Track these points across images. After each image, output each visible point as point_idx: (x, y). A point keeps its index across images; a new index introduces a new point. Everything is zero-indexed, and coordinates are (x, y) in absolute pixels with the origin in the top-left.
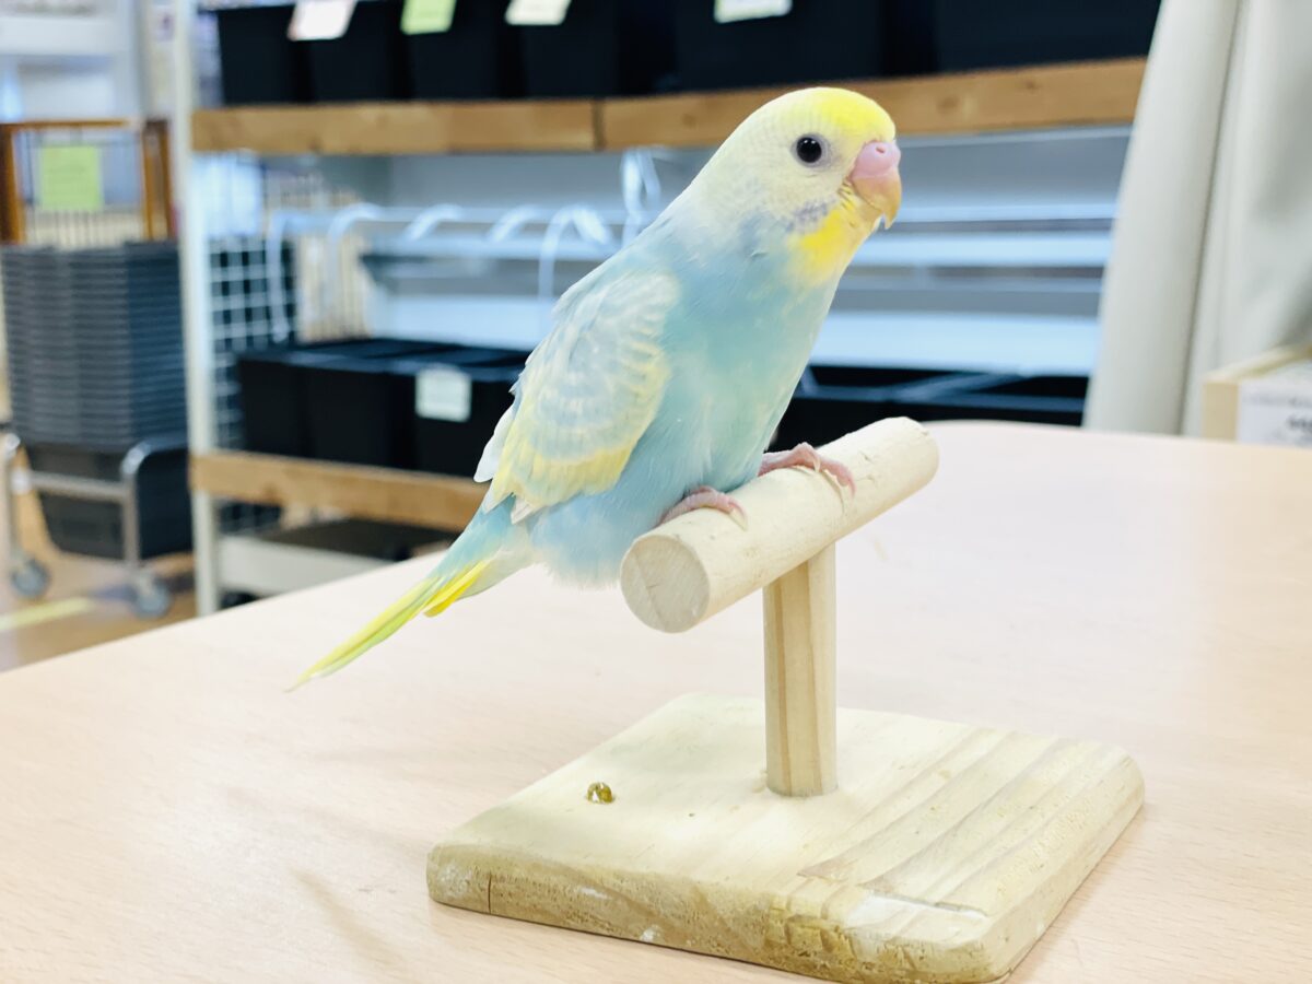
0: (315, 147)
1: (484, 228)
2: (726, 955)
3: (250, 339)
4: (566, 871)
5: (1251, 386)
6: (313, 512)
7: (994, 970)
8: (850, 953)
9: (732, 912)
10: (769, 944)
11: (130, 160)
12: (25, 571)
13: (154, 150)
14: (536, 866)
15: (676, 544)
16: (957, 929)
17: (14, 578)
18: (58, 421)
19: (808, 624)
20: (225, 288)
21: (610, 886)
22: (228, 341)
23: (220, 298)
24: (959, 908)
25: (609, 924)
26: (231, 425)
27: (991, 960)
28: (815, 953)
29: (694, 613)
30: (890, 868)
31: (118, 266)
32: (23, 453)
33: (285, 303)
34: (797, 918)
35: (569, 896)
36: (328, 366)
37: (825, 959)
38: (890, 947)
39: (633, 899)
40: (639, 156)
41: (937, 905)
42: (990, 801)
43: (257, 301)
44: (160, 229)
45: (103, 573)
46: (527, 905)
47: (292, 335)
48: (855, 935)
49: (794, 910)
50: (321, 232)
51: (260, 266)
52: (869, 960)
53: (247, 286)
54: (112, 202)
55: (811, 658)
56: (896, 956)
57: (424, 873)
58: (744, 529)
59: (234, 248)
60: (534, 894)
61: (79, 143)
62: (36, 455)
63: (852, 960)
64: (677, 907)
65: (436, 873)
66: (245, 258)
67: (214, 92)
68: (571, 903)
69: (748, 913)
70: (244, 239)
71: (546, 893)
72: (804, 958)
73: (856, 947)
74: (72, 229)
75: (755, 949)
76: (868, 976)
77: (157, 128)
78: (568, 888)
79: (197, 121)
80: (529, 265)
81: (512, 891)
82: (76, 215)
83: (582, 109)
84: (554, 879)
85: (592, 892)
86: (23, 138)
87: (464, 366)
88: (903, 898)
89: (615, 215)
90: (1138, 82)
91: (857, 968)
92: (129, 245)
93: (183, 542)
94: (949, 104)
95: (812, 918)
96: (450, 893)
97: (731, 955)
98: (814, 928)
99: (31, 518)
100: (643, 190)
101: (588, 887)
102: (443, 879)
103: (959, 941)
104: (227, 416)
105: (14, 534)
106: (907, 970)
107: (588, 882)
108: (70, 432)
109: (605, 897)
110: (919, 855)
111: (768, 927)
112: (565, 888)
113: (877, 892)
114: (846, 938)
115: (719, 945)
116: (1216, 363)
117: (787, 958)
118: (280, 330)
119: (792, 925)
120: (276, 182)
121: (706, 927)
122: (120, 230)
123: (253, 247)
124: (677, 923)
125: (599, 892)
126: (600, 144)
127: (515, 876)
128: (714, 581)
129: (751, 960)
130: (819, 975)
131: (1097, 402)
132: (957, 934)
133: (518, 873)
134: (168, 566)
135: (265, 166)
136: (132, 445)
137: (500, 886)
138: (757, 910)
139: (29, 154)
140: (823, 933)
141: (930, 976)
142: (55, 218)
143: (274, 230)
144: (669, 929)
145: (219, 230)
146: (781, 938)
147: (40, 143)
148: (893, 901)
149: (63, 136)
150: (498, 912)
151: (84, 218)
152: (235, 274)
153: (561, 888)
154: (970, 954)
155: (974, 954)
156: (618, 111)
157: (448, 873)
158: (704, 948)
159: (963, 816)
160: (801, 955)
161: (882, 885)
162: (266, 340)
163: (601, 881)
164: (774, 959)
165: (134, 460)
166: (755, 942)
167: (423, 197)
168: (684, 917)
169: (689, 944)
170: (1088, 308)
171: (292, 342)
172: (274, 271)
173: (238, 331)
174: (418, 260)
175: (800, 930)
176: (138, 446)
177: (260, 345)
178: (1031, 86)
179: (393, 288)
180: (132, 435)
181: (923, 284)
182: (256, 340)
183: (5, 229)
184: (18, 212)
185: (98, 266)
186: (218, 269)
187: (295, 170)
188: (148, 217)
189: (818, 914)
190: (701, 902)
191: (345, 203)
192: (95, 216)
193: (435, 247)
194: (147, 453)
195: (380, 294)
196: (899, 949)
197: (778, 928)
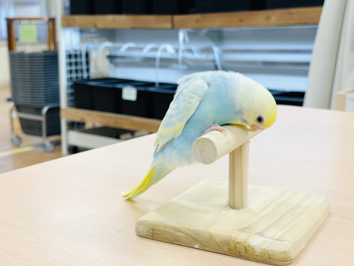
0: (95, 26)
1: (141, 49)
2: (218, 252)
3: (77, 78)
4: (174, 228)
5: (350, 96)
7: (292, 258)
8: (252, 253)
9: (220, 241)
10: (230, 249)
11: (44, 29)
12: (15, 139)
13: (51, 26)
14: (166, 227)
15: (208, 140)
16: (281, 246)
17: (12, 140)
18: (25, 99)
19: (241, 162)
20: (70, 64)
21: (186, 233)
22: (71, 78)
23: (69, 66)
24: (282, 241)
25: (186, 243)
26: (72, 101)
27: (291, 255)
28: (243, 252)
29: (213, 159)
30: (263, 229)
31: (41, 57)
32: (15, 106)
33: (87, 68)
34: (238, 243)
35: (175, 235)
36: (97, 85)
37: (245, 254)
38: (264, 251)
39: (193, 236)
40: (183, 31)
41: (276, 240)
42: (289, 211)
43: (79, 67)
44: (52, 48)
45: (37, 140)
46: (163, 237)
47: (88, 77)
48: (254, 247)
49: (237, 240)
50: (96, 49)
51: (80, 58)
52: (257, 254)
53: (76, 64)
54: (39, 40)
55: (242, 172)
56: (265, 254)
57: (135, 228)
58: (226, 136)
59: (73, 53)
60: (165, 234)
61: (30, 24)
62: (19, 108)
64: (204, 239)
65: (138, 228)
66: (76, 56)
67: (68, 11)
68: (175, 237)
70: (76, 51)
71: (168, 234)
72: (239, 254)
73: (254, 251)
74: (28, 47)
75: (226, 251)
76: (257, 259)
77: (52, 21)
78: (174, 233)
79: (63, 19)
80: (153, 59)
81: (159, 233)
82: (30, 43)
83: (169, 17)
84: (171, 230)
85: (181, 234)
86: (16, 22)
87: (135, 86)
88: (267, 238)
89: (177, 46)
90: (320, 13)
91: (254, 256)
92: (45, 52)
93: (58, 132)
94: (268, 18)
95: (242, 243)
96: (142, 234)
98: (243, 245)
99: (17, 125)
100: (184, 40)
101: (180, 233)
102: (140, 230)
103: (282, 250)
104: (70, 98)
105: (12, 129)
106: (268, 257)
107: (180, 231)
108: (28, 102)
109: (185, 235)
110: (270, 226)
111: (230, 245)
113: (260, 236)
114: (251, 248)
115: (216, 249)
116: (340, 90)
117: (235, 253)
118: (85, 75)
119: (237, 244)
120: (85, 36)
121: (212, 244)
122: (42, 48)
123: (78, 53)
124: (204, 243)
125: (183, 234)
126: (173, 27)
128: (219, 151)
129: (224, 254)
130: (244, 258)
131: (307, 100)
132: (282, 248)
133: (161, 228)
134: (54, 138)
135: (82, 31)
136: (45, 106)
137: (155, 232)
138: (227, 240)
139: (17, 26)
140: (245, 247)
141: (274, 259)
142: (24, 44)
143: (83, 48)
144: (202, 244)
145: (69, 48)
146: (233, 248)
147: (20, 24)
148: (264, 238)
149: (27, 22)
150: (155, 239)
151: (32, 44)
152: (73, 60)
153: (172, 233)
154: (285, 253)
156: (178, 18)
157: (141, 228)
158: (211, 250)
159: (282, 215)
161: (261, 234)
162: (82, 78)
163: (184, 231)
164: (231, 254)
165: (45, 110)
166: (226, 249)
167: (124, 40)
168: (206, 241)
169: (208, 249)
170: (305, 74)
171: (89, 79)
172: (84, 60)
173: (74, 75)
174: (123, 57)
175: (239, 246)
176: (46, 106)
177: (80, 79)
178: (291, 13)
179: (116, 65)
180: (45, 103)
181: (260, 66)
182: (79, 78)
183: (11, 47)
184: (14, 42)
185: (36, 57)
186: (69, 59)
187: (90, 32)
188: (49, 44)
189: (243, 241)
190: (211, 237)
191: (103, 42)
192: (35, 44)
193: (127, 54)
194: (49, 108)
195: (112, 66)
196: (266, 252)
197: (233, 245)
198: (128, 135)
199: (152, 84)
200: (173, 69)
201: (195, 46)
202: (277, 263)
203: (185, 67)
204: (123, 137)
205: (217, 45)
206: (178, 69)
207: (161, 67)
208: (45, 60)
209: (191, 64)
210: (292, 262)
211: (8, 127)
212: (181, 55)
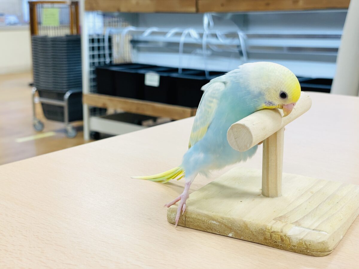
0: (119, 10)
1: (164, 34)
2: (253, 241)
3: (99, 63)
4: (207, 216)
6: (115, 111)
7: (330, 249)
8: (289, 242)
9: (255, 230)
10: (265, 239)
11: (67, 11)
12: (37, 124)
13: (74, 10)
14: (199, 215)
15: (243, 126)
16: (319, 237)
17: (34, 126)
18: (48, 84)
19: (276, 150)
20: (93, 49)
21: (220, 221)
22: (94, 63)
23: (92, 51)
24: (320, 231)
25: (219, 231)
26: (94, 86)
27: (329, 246)
28: (279, 242)
29: (248, 146)
30: (299, 219)
31: (64, 41)
32: (37, 92)
33: (109, 53)
34: (274, 232)
35: (208, 223)
36: (119, 71)
37: (281, 243)
38: (301, 241)
39: (227, 225)
40: (208, 15)
41: (313, 230)
42: (325, 200)
43: (102, 52)
44: (75, 32)
45: (59, 125)
46: (196, 225)
47: (111, 62)
48: (290, 237)
49: (273, 230)
50: (119, 34)
52: (294, 244)
53: (99, 48)
54: (62, 24)
55: (276, 159)
56: (302, 244)
57: (166, 215)
59: (96, 37)
60: (198, 222)
61: (53, 7)
62: (41, 93)
63: (289, 244)
64: (239, 228)
65: (170, 215)
66: (99, 40)
68: (208, 225)
69: (259, 230)
70: (98, 35)
71: (201, 222)
72: (275, 243)
73: (291, 241)
74: (51, 31)
75: (261, 240)
76: (294, 249)
77: (75, 4)
78: (208, 221)
79: (87, 2)
80: (177, 44)
81: (192, 221)
82: (52, 27)
83: (193, 1)
84: (204, 219)
85: (214, 222)
86: (38, 6)
87: (158, 72)
88: (304, 227)
89: (201, 31)
91: (291, 247)
92: (67, 36)
93: (80, 118)
94: (296, 2)
95: (278, 232)
97: (254, 241)
98: (279, 235)
99: (39, 110)
100: (209, 24)
101: (214, 221)
102: (172, 217)
103: (320, 241)
104: (93, 84)
105: (35, 114)
106: (305, 248)
107: (213, 219)
108: (50, 87)
109: (218, 224)
110: (307, 215)
111: (265, 234)
112: (207, 221)
113: (296, 225)
114: (288, 238)
115: (251, 238)
117: (270, 243)
118: (108, 60)
119: (272, 234)
120: (108, 20)
121: (247, 233)
122: (64, 32)
123: (101, 37)
124: (239, 232)
125: (216, 222)
126: (197, 11)
127: (192, 217)
128: (254, 137)
129: (260, 243)
130: (279, 248)
131: (335, 86)
132: (320, 238)
133: (193, 216)
134: (76, 124)
135: (105, 15)
136: (67, 91)
137: (188, 219)
138: (262, 230)
139: (39, 10)
140: (281, 236)
141: (312, 250)
142: (47, 28)
143: (106, 32)
144: (236, 233)
145: (92, 32)
146: (269, 237)
147: (42, 7)
148: (302, 228)
149: (49, 5)
150: (187, 226)
151: (55, 28)
152: (96, 45)
153: (206, 221)
154: (324, 244)
155: (325, 244)
156: (203, 2)
157: (173, 215)
158: (246, 239)
159: (318, 205)
160: (275, 242)
161: (297, 223)
162: (104, 63)
163: (217, 219)
164: (266, 243)
165: (67, 95)
166: (261, 238)
167: (148, 25)
168: (241, 230)
169: (242, 238)
170: (333, 60)
171: (111, 64)
172: (106, 44)
173: (96, 60)
174: (146, 42)
175: (274, 235)
176: (69, 91)
179: (139, 50)
180: (67, 88)
181: (286, 52)
182: (101, 63)
183: (33, 31)
184: (36, 26)
185: (58, 41)
186: (91, 43)
187: (113, 17)
188: (72, 29)
189: (280, 231)
190: (246, 226)
191: (126, 26)
192: (57, 28)
193: (151, 38)
194: (71, 93)
195: (135, 51)
196: (303, 242)
197: (268, 235)
198: (150, 122)
199: (175, 70)
200: (196, 54)
201: (220, 31)
202: (315, 253)
203: (209, 52)
204: (145, 123)
205: (242, 30)
206: (202, 55)
207: (185, 52)
208: (67, 44)
209: (215, 49)
210: (330, 253)
211: (31, 112)
212: (205, 40)
